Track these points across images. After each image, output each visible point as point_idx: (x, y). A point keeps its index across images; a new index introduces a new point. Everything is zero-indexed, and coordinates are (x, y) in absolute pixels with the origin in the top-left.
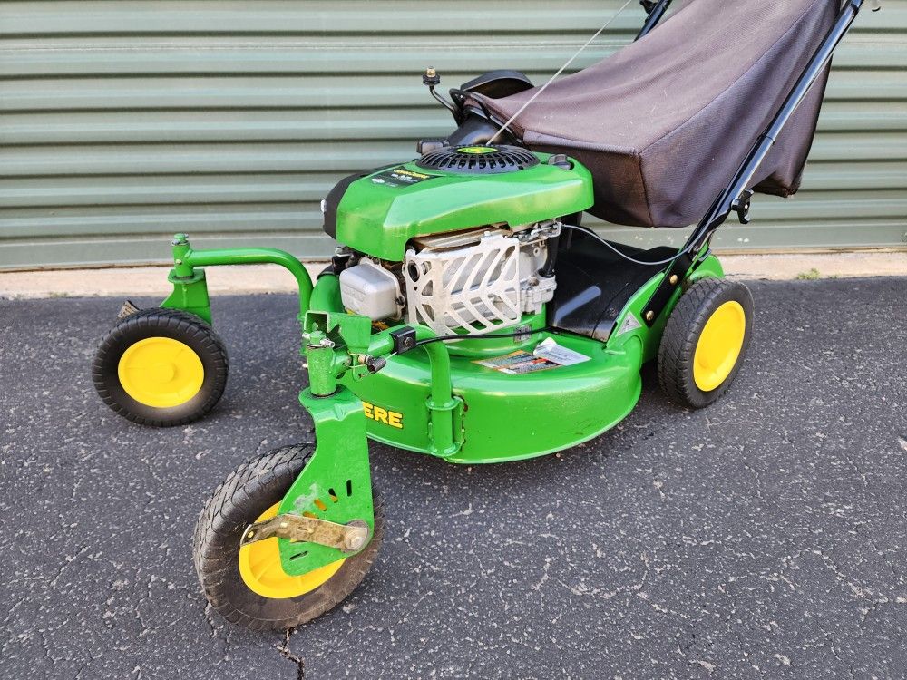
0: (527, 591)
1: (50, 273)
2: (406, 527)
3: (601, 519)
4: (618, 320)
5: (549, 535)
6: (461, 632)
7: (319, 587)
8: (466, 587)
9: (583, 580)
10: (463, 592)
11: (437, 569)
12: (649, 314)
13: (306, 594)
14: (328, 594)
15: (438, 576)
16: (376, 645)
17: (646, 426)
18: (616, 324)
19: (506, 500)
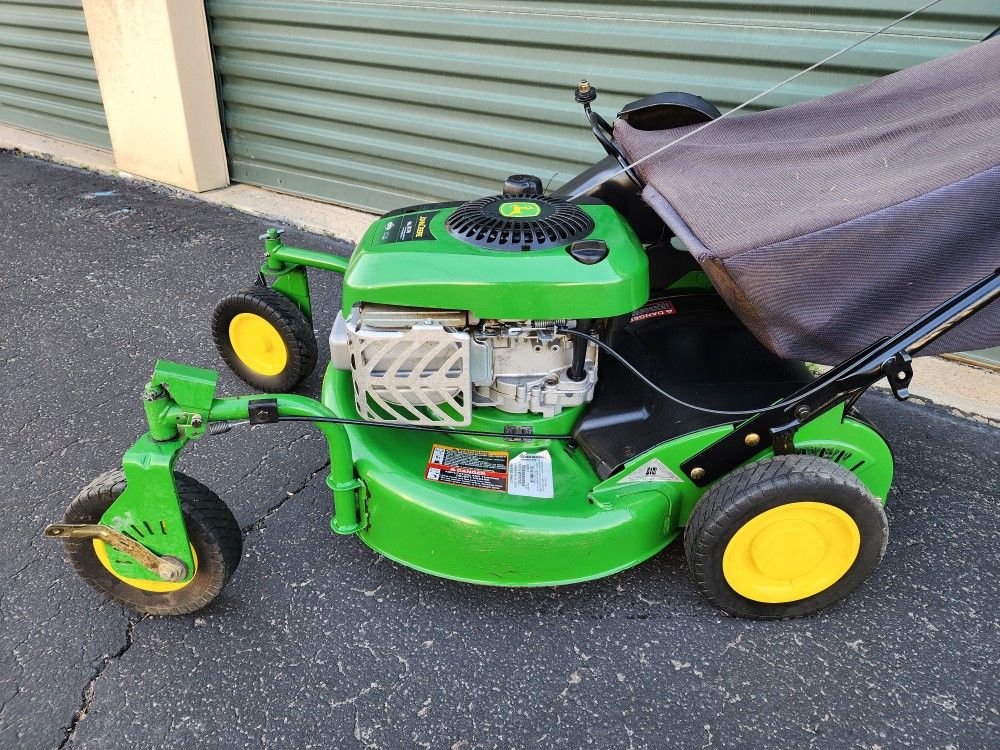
0: (323, 702)
1: (343, 210)
2: (312, 576)
3: (468, 678)
4: (628, 465)
5: (405, 661)
6: (238, 700)
7: (167, 593)
8: (287, 663)
9: (377, 727)
10: (280, 666)
11: (288, 631)
12: (696, 470)
13: (157, 593)
14: (173, 602)
15: (281, 638)
16: (180, 666)
17: (650, 603)
18: (622, 468)
19: (415, 601)
